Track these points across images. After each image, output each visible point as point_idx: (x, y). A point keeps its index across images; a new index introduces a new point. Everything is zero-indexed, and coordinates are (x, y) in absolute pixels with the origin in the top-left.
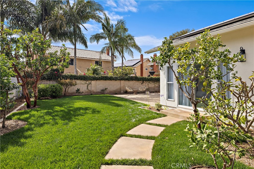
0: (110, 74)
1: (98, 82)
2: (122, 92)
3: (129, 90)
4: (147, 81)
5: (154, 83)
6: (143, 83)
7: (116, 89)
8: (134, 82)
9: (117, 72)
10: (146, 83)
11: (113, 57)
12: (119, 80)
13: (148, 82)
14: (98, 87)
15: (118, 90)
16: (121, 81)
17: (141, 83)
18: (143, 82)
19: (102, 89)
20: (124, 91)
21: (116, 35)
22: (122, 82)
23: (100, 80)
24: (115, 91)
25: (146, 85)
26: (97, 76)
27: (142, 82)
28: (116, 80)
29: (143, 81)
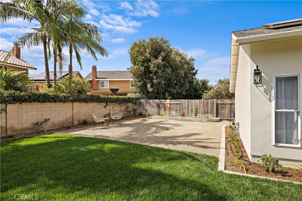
2: (76, 122)
4: (111, 103)
5: (119, 105)
6: (106, 106)
7: (64, 118)
8: (95, 104)
10: (110, 106)
12: (71, 101)
13: (113, 104)
15: (68, 121)
16: (74, 103)
17: (103, 106)
18: (107, 104)
20: (79, 122)
23: (30, 102)
25: (111, 109)
26: (22, 94)
27: (105, 104)
28: (64, 102)
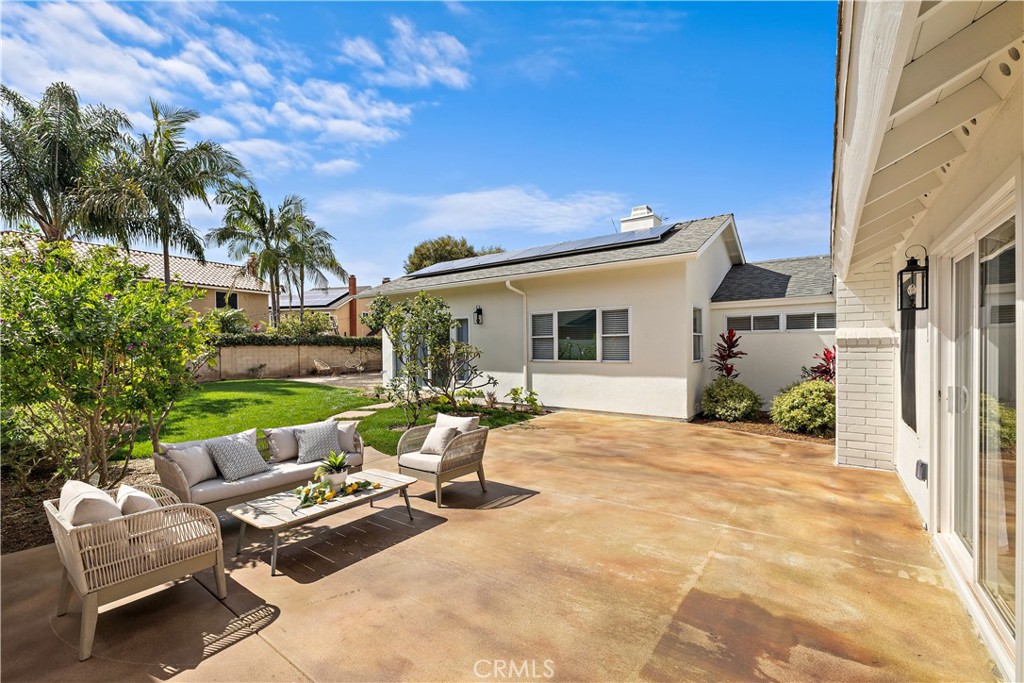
0: (270, 330)
1: (239, 350)
2: (304, 372)
3: (321, 368)
4: (363, 348)
6: (354, 350)
7: (287, 366)
8: (334, 348)
9: (289, 326)
10: (361, 351)
11: (278, 289)
12: (295, 344)
13: (367, 348)
14: (239, 362)
15: (293, 369)
16: (301, 347)
17: (348, 352)
18: (355, 348)
19: (251, 367)
20: (308, 371)
21: (282, 232)
22: (303, 349)
23: (244, 345)
24: (285, 370)
25: (362, 356)
26: (236, 336)
27: (352, 349)
28: (285, 345)
29: (355, 346)
